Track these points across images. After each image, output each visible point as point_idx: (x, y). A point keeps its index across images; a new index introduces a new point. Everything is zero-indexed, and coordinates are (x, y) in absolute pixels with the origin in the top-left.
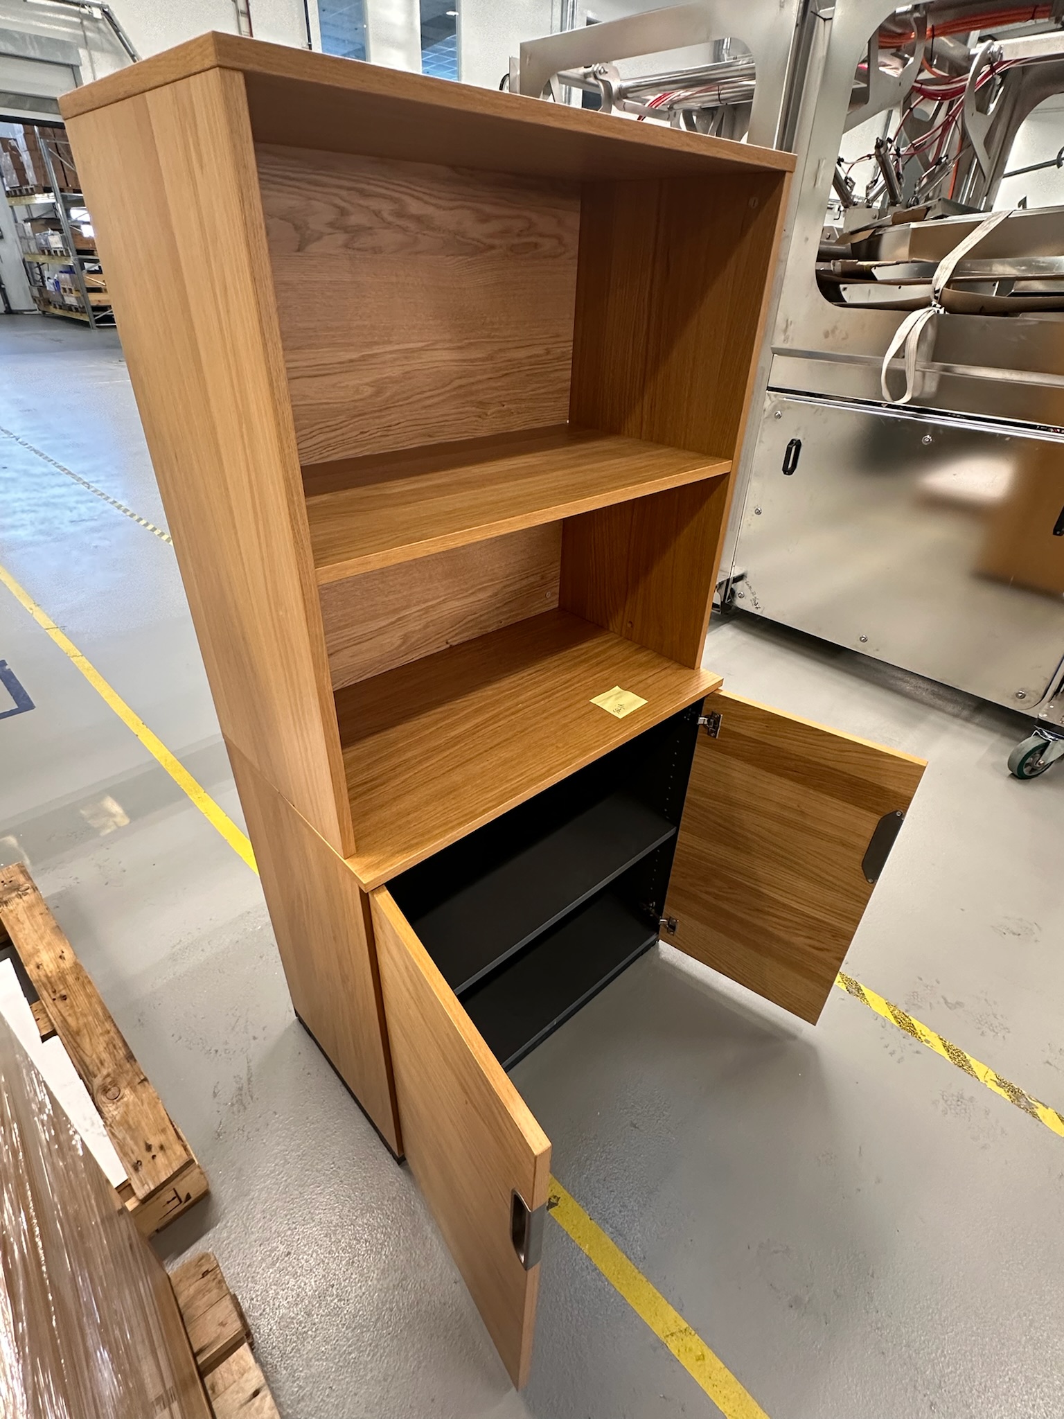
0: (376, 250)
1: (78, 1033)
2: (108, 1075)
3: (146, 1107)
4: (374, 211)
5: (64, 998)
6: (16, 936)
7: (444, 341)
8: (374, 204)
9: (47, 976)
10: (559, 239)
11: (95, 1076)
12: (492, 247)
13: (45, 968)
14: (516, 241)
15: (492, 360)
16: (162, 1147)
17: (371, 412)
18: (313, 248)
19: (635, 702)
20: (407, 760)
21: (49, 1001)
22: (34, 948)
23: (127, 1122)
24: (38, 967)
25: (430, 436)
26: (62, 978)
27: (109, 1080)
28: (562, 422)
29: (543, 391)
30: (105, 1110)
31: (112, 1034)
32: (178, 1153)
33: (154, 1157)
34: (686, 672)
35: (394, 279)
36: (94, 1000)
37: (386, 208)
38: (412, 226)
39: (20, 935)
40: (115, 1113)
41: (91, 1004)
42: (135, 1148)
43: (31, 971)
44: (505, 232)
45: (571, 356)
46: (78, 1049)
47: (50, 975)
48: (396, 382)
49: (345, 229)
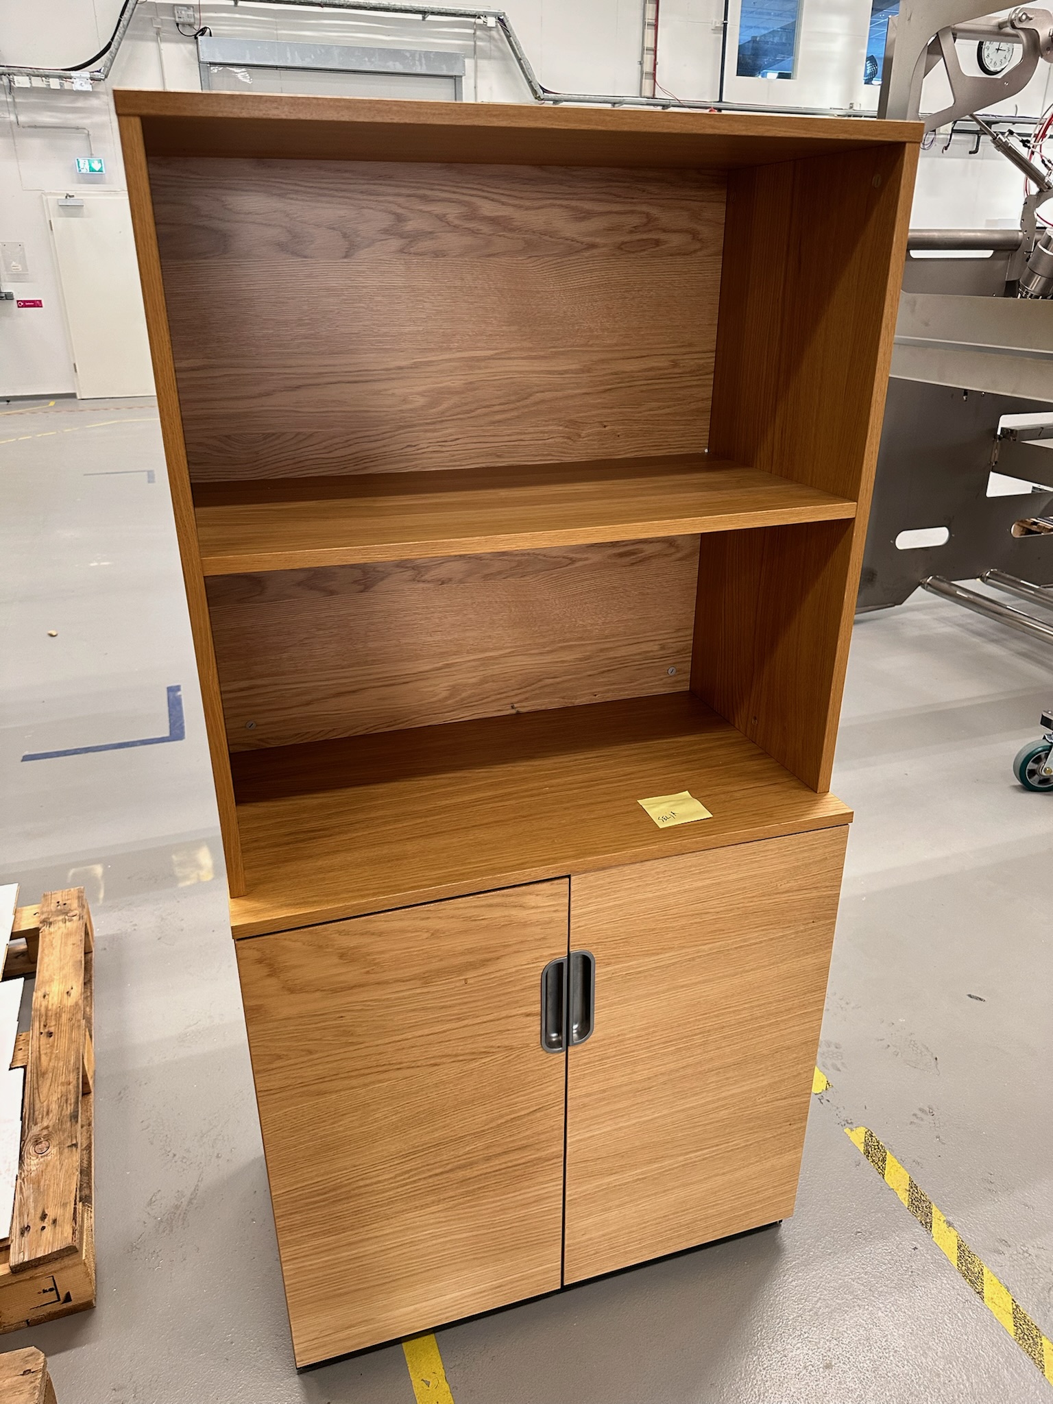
0: (437, 254)
1: (44, 1074)
2: (47, 1127)
3: (62, 1175)
4: (437, 216)
5: (50, 1034)
6: (42, 958)
7: (521, 349)
8: (437, 209)
9: (47, 1009)
10: (695, 235)
11: (36, 1124)
12: (593, 246)
13: (50, 999)
14: (627, 238)
15: (589, 372)
16: (55, 1221)
17: (421, 425)
18: (363, 254)
19: (697, 812)
20: (372, 819)
21: (37, 1033)
22: (51, 976)
23: (39, 1182)
24: (44, 996)
25: (499, 456)
26: (58, 1016)
27: (45, 1132)
28: (699, 451)
29: (667, 411)
30: (26, 1161)
31: (71, 1087)
32: (66, 1235)
33: (43, 1228)
34: (806, 794)
35: (458, 283)
36: (74, 1046)
37: (452, 212)
38: (485, 229)
39: (46, 960)
40: (34, 1168)
41: (69, 1049)
42: (32, 1211)
43: (37, 998)
44: (611, 229)
45: (712, 369)
46: (36, 1091)
47: (50, 1007)
48: (457, 393)
49: (401, 236)
